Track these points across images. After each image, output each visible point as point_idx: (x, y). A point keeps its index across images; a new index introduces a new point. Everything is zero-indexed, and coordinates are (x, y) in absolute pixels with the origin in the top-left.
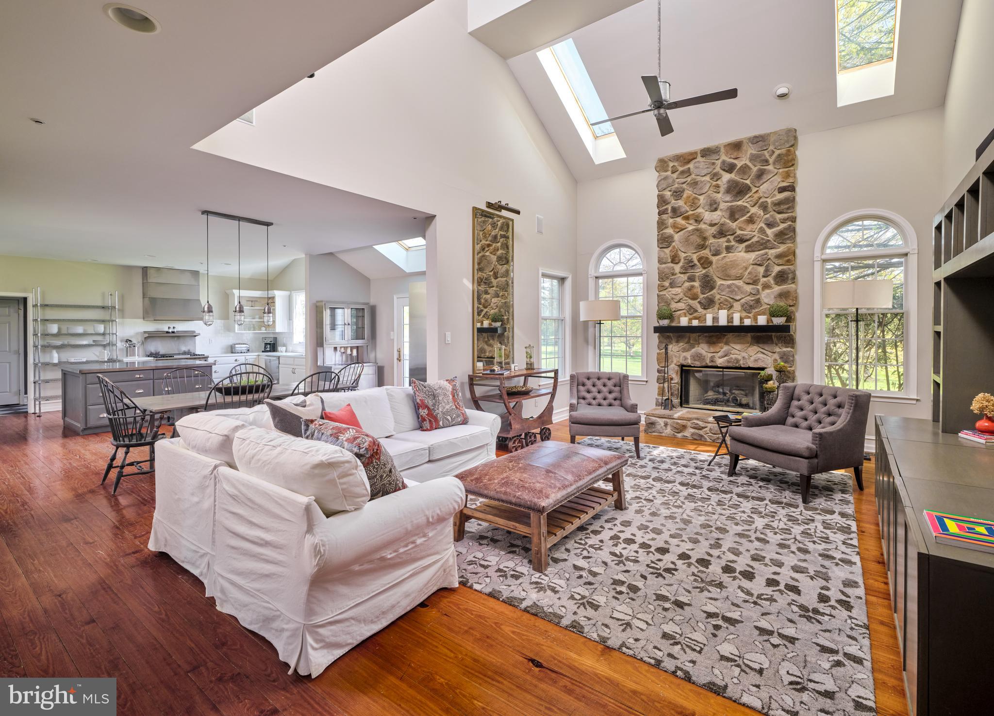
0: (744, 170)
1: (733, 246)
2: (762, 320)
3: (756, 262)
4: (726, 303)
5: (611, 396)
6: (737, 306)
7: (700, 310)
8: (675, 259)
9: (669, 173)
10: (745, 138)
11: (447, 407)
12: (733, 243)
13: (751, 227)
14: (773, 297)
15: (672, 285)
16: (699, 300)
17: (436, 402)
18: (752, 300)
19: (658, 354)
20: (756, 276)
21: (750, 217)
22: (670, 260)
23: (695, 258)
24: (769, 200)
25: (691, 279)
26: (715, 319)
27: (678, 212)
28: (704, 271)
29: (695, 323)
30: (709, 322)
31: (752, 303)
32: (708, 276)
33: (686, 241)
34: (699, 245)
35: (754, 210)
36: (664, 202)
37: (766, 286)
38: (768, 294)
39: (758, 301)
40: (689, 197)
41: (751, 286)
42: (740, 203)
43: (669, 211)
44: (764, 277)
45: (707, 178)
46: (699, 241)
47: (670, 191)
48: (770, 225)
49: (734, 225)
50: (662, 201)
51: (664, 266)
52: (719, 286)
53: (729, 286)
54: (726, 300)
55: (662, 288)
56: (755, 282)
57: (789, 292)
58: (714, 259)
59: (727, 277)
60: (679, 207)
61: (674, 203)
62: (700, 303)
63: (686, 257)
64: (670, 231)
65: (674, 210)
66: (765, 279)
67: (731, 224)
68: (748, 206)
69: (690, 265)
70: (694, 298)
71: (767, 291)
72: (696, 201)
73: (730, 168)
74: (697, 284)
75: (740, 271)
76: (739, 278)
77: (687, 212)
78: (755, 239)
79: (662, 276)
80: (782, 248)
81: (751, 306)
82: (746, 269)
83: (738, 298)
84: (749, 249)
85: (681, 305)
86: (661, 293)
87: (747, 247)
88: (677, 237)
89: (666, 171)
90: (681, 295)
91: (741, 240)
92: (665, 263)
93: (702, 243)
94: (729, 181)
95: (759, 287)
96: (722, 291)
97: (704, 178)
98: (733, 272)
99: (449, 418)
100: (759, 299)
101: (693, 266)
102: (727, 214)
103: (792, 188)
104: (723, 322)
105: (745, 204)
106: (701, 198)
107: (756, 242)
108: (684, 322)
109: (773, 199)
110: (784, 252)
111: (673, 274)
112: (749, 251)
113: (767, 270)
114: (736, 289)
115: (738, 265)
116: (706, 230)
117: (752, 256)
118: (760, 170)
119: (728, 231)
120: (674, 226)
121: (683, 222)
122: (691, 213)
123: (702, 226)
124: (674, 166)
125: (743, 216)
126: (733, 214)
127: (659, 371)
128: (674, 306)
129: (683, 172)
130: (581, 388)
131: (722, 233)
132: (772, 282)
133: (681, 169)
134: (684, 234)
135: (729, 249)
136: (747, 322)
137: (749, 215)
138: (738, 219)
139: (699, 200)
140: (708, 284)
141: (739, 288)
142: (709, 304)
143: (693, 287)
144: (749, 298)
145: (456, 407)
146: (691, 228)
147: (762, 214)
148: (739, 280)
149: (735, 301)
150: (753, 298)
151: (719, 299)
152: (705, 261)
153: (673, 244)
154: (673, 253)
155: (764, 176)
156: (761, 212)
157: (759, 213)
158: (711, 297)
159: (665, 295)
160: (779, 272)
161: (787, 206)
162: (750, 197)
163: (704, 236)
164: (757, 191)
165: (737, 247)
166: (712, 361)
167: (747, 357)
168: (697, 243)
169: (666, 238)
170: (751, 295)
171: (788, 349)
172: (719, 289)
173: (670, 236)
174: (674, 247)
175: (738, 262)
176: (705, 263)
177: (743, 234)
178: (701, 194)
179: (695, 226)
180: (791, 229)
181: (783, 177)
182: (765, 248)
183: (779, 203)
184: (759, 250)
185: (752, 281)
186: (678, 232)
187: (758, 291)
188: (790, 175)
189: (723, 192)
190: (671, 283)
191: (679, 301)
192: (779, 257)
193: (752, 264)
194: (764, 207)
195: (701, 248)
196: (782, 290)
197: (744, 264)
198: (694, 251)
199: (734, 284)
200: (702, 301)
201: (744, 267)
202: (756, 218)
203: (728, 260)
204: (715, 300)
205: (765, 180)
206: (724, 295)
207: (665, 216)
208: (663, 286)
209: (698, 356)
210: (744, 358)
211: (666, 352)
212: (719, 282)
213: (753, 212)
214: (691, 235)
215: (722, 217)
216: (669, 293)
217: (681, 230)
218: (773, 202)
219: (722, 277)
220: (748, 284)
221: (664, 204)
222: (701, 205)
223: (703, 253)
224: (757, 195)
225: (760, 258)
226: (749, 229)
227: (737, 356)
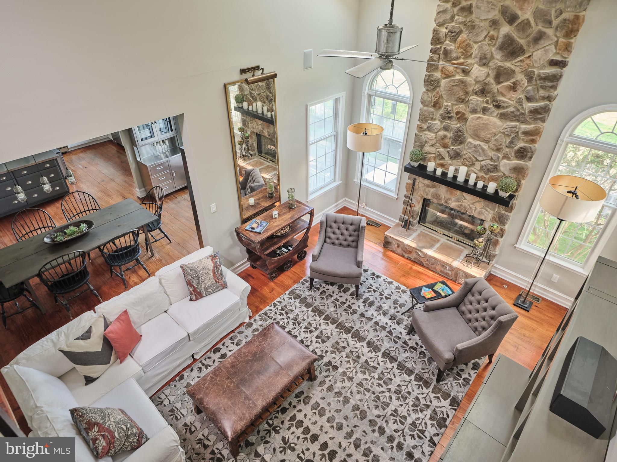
0: (524, 26)
1: (489, 109)
2: (491, 188)
3: (505, 130)
4: (469, 161)
6: (478, 166)
7: (447, 158)
8: (436, 105)
9: (449, 5)
11: (209, 283)
12: (491, 106)
13: (511, 94)
14: (508, 168)
15: (429, 129)
16: (448, 150)
17: (199, 281)
18: (492, 165)
19: (407, 184)
20: (500, 145)
21: (514, 83)
22: (432, 104)
23: (454, 109)
24: (536, 71)
25: (446, 129)
26: (456, 173)
27: (449, 56)
28: (458, 125)
29: (439, 171)
30: (450, 175)
31: (490, 167)
32: (460, 131)
33: (450, 91)
34: (460, 99)
35: (519, 77)
36: (438, 39)
37: (506, 157)
38: (505, 164)
39: (495, 168)
40: (464, 42)
41: (493, 153)
42: (509, 65)
43: (441, 52)
44: (507, 147)
46: (461, 94)
47: (446, 28)
48: (529, 99)
49: (496, 88)
50: (436, 40)
51: (425, 108)
52: (468, 143)
53: (475, 146)
54: (470, 158)
56: (498, 150)
57: (523, 168)
58: (471, 117)
59: (476, 136)
60: (451, 51)
61: (447, 44)
62: (448, 152)
63: (447, 106)
64: (438, 75)
65: (447, 52)
66: (508, 150)
67: (495, 85)
68: (516, 70)
69: (448, 116)
70: (445, 146)
71: (505, 161)
72: (469, 49)
73: (512, 20)
74: (450, 135)
75: (489, 136)
76: (487, 141)
77: (457, 58)
78: (512, 109)
79: (423, 118)
80: (531, 127)
81: (489, 169)
82: (495, 135)
83: (480, 159)
84: (503, 116)
85: (432, 150)
86: (419, 133)
87: (502, 114)
88: (443, 82)
89: (448, 2)
90: (435, 141)
91: (498, 107)
92: (427, 106)
93: (463, 97)
94: (506, 36)
95: (500, 155)
96: (470, 148)
97: (482, 24)
98: (483, 134)
99: (210, 290)
100: (497, 165)
101: (450, 118)
102: (492, 74)
103: (561, 64)
104: (461, 178)
105: (513, 67)
106: (476, 46)
107: (511, 112)
108: (431, 167)
109: (541, 71)
110: (531, 131)
111: (432, 119)
112: (502, 119)
113: (511, 142)
114: (481, 151)
115: (488, 129)
116: (470, 85)
117: (503, 125)
118: (540, 32)
119: (489, 92)
120: (443, 70)
121: (451, 69)
122: (461, 60)
123: (468, 79)
125: (507, 80)
126: (499, 75)
127: (405, 196)
128: (427, 148)
129: (463, 9)
131: (483, 92)
132: (513, 154)
133: (463, 3)
134: (450, 82)
135: (485, 111)
136: (480, 185)
137: (513, 80)
138: (502, 82)
139: (472, 48)
140: (459, 138)
141: (483, 150)
142: (456, 156)
143: (446, 136)
144: (488, 162)
145: (216, 282)
146: (457, 77)
147: (526, 84)
148: (487, 143)
149: (477, 160)
150: (492, 163)
151: (465, 155)
152: (461, 116)
153: (438, 89)
154: (436, 99)
155: (542, 42)
156: (525, 81)
157: (523, 82)
158: (457, 150)
159: (421, 136)
160: (521, 148)
161: (550, 84)
162: (521, 61)
163: (467, 90)
164: (529, 57)
165: (493, 111)
166: (446, 202)
167: (474, 209)
168: (458, 96)
169: (432, 81)
170: (491, 159)
171: (507, 213)
172: (467, 145)
173: (438, 81)
174: (438, 93)
175: (489, 126)
176: (462, 117)
177: (501, 101)
178: (476, 42)
179: (462, 76)
180: (546, 110)
181: (560, 49)
182: (517, 120)
183: (546, 78)
184: (512, 121)
185: (495, 148)
186: (444, 78)
187: (498, 158)
188: (568, 48)
189: (496, 46)
190: (428, 127)
191: (432, 146)
192: (526, 133)
193: (500, 132)
194: (530, 77)
195: (462, 102)
196: (518, 164)
197: (494, 130)
198: (455, 103)
199: (480, 145)
200: (450, 152)
201: (493, 133)
202: (518, 87)
203: (482, 122)
204: (461, 154)
205: (540, 47)
206: (469, 152)
207: (436, 57)
208: (421, 128)
209: (436, 195)
210: (471, 208)
211: (414, 184)
212: (470, 140)
213: (518, 79)
214: (456, 85)
215: (488, 75)
216: (425, 136)
217: (447, 76)
218: (539, 76)
219: (472, 136)
220: (492, 149)
221: (437, 42)
222: (473, 55)
223: (461, 107)
224: (528, 61)
225: (508, 130)
226: (509, 97)
227: (466, 205)
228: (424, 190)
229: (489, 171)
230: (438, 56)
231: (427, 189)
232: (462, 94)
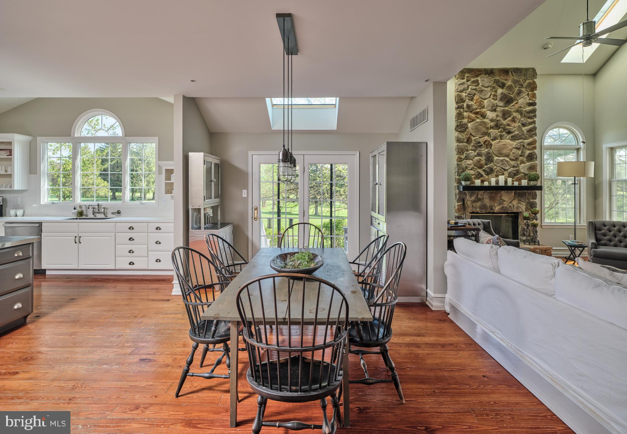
0: (510, 88)
1: (504, 135)
2: (524, 183)
3: (516, 146)
4: (500, 171)
6: (506, 173)
7: (485, 175)
8: (469, 141)
9: (465, 80)
10: (511, 69)
12: (504, 133)
13: (513, 124)
14: (526, 168)
15: (467, 158)
16: (484, 169)
18: (514, 170)
19: (458, 205)
20: (516, 156)
22: (466, 141)
23: (481, 140)
24: (523, 110)
25: (479, 155)
26: (497, 182)
27: (471, 108)
28: (486, 150)
29: (486, 184)
30: (493, 184)
31: (514, 172)
32: (489, 153)
33: (477, 129)
34: (485, 132)
35: (515, 114)
36: (462, 99)
37: (522, 162)
38: (523, 167)
39: (518, 172)
40: (478, 99)
41: (514, 162)
42: (507, 108)
43: (465, 107)
44: (520, 156)
45: (489, 89)
46: (484, 130)
47: (466, 93)
48: (524, 125)
49: (505, 122)
51: (461, 144)
52: (496, 160)
53: (502, 161)
55: (460, 160)
56: (517, 159)
57: (535, 166)
58: (493, 143)
59: (500, 154)
60: (472, 105)
61: (468, 102)
62: (484, 170)
63: (476, 139)
64: (465, 121)
65: (468, 106)
66: (521, 158)
67: (503, 121)
68: (512, 111)
69: (478, 145)
70: (481, 167)
71: (523, 165)
72: (482, 103)
73: (503, 86)
74: (483, 158)
75: (508, 152)
76: (508, 156)
77: (477, 109)
78: (517, 133)
79: (460, 151)
80: (530, 140)
82: (511, 150)
83: (507, 168)
84: (514, 138)
85: (472, 172)
86: (459, 163)
87: (512, 137)
88: (470, 125)
89: (463, 79)
90: (473, 165)
91: (509, 132)
92: (462, 142)
93: (486, 131)
94: (502, 93)
95: (519, 162)
96: (498, 163)
97: (486, 89)
98: (505, 151)
100: (518, 169)
101: (480, 146)
102: (500, 114)
103: (534, 104)
104: (502, 183)
105: (510, 110)
106: (486, 101)
107: (517, 134)
108: (478, 182)
109: (526, 109)
110: (532, 142)
111: (467, 150)
112: (513, 139)
113: (522, 152)
114: (506, 163)
115: (507, 147)
116: (488, 123)
117: (515, 143)
118: (519, 90)
119: (501, 125)
120: (468, 117)
121: (473, 116)
122: (478, 110)
123: (486, 120)
124: (468, 76)
125: (509, 117)
126: (505, 114)
128: (468, 172)
129: (473, 82)
131: (497, 126)
132: (525, 159)
133: (472, 79)
134: (475, 123)
135: (501, 137)
136: (516, 184)
137: (512, 117)
138: (507, 118)
139: (484, 102)
140: (489, 159)
141: (507, 161)
142: (490, 172)
143: (480, 159)
144: (512, 169)
146: (478, 120)
147: (520, 117)
148: (507, 157)
149: (505, 170)
150: (515, 169)
151: (496, 169)
152: (488, 143)
153: (467, 130)
154: (468, 136)
155: (521, 94)
156: (519, 116)
157: (518, 116)
158: (491, 167)
159: (462, 164)
160: (530, 153)
161: (533, 115)
162: (513, 106)
163: (487, 126)
164: (517, 103)
165: (506, 136)
166: (492, 209)
167: (512, 206)
168: (482, 131)
169: (463, 125)
170: (514, 167)
171: (534, 200)
172: (496, 162)
173: (466, 124)
174: (468, 132)
175: (507, 146)
176: (488, 145)
177: (510, 128)
178: (485, 99)
179: (481, 119)
180: (535, 128)
181: (531, 97)
182: (521, 139)
183: (530, 112)
184: (518, 140)
185: (515, 159)
186: (470, 122)
187: (518, 165)
188: (534, 96)
189: (498, 100)
190: (466, 157)
191: (471, 169)
192: (529, 144)
193: (514, 148)
194: (521, 114)
195: (486, 134)
196: (531, 164)
197: (510, 147)
198: (481, 136)
199: (504, 159)
200: (486, 170)
201: (510, 149)
202: (516, 119)
203: (502, 144)
204: (493, 169)
205: (521, 97)
206: (499, 166)
207: (462, 110)
208: (461, 158)
209: (483, 206)
210: (510, 206)
211: (464, 204)
212: (496, 158)
213: (514, 115)
214: (480, 125)
215: (497, 116)
216: (465, 163)
217: (473, 120)
218: (526, 111)
219: (497, 155)
220: (512, 160)
221: (461, 101)
222: (485, 106)
223: (486, 138)
224: (517, 105)
225: (519, 145)
226: (513, 126)
227: (506, 205)
228: (473, 206)
229: (515, 175)
230: (463, 109)
231: (474, 204)
232: (485, 129)
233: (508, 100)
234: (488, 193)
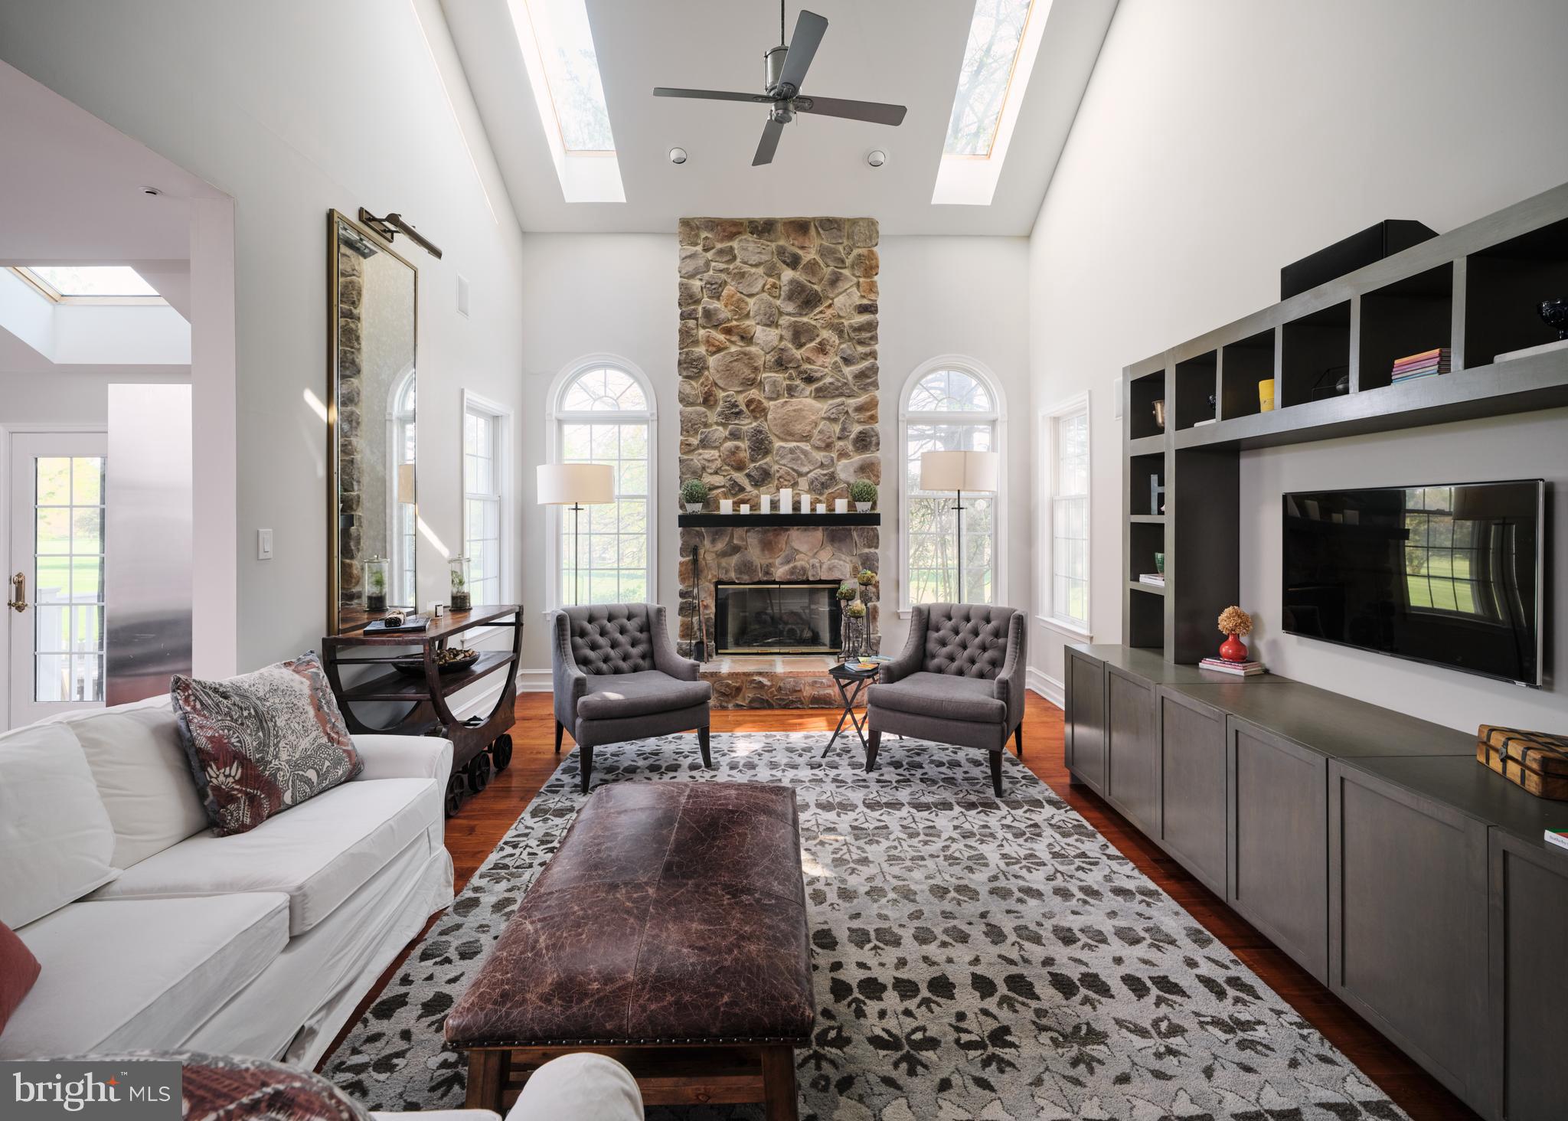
0: (812, 268)
1: (797, 386)
2: (841, 506)
3: (828, 414)
4: (788, 478)
5: (635, 651)
6: (803, 483)
7: (749, 488)
8: (708, 400)
9: (699, 248)
10: (814, 219)
11: (305, 743)
12: (798, 382)
13: (821, 359)
14: (852, 470)
15: (704, 444)
16: (747, 471)
17: (267, 734)
18: (825, 475)
19: (681, 564)
20: (829, 438)
21: (820, 343)
22: (701, 400)
23: (741, 399)
24: (846, 323)
25: (735, 436)
26: (774, 504)
27: (715, 318)
28: (754, 424)
29: (745, 509)
30: (765, 509)
31: (823, 479)
32: (760, 432)
33: (728, 371)
34: (748, 380)
35: (825, 334)
36: (691, 296)
37: (843, 454)
38: (846, 466)
39: (832, 477)
40: (732, 296)
41: (823, 454)
42: (805, 319)
43: (700, 314)
44: (839, 438)
45: (761, 270)
46: (747, 372)
47: (701, 280)
48: (847, 361)
49: (798, 354)
50: (688, 298)
51: (690, 409)
52: (778, 450)
53: (792, 451)
54: (788, 474)
55: (687, 448)
56: (828, 446)
57: (872, 464)
58: (770, 405)
59: (788, 435)
60: (716, 310)
61: (707, 302)
62: (748, 476)
63: (728, 396)
64: (701, 350)
65: (708, 314)
66: (841, 443)
67: (794, 351)
68: (818, 325)
69: (733, 412)
70: (740, 467)
71: (844, 461)
72: (743, 305)
73: (794, 262)
74: (744, 445)
75: (808, 428)
76: (806, 438)
77: (729, 320)
78: (828, 380)
79: (689, 427)
80: (862, 399)
81: (823, 484)
82: (816, 425)
83: (805, 470)
84: (821, 394)
85: (718, 480)
86: (685, 457)
87: (818, 390)
88: (712, 361)
89: (696, 244)
90: (718, 463)
91: (809, 380)
92: (692, 404)
93: (752, 376)
94: (792, 282)
95: (834, 455)
96: (782, 457)
97: (753, 270)
98: (798, 428)
99: (311, 774)
100: (833, 473)
101: (738, 414)
102: (788, 334)
103: (872, 309)
104: (786, 508)
105: (813, 323)
106: (751, 301)
107: (830, 383)
108: (726, 507)
109: (852, 321)
110: (866, 403)
111: (706, 425)
112: (819, 397)
113: (843, 429)
114: (803, 456)
115: (804, 418)
116: (758, 356)
117: (823, 407)
118: (834, 273)
119: (790, 362)
120: (708, 342)
121: (722, 337)
122: (734, 323)
123: (753, 349)
124: (706, 238)
125: (812, 340)
126: (800, 335)
127: (682, 595)
128: (708, 479)
129: (721, 252)
130: (578, 640)
131: (780, 364)
132: (851, 447)
133: (719, 246)
134: (724, 357)
135: (791, 391)
136: (821, 509)
137: (818, 340)
138: (805, 344)
139: (747, 303)
140: (760, 446)
141: (805, 453)
142: (763, 478)
143: (737, 448)
144: (819, 471)
145: (331, 739)
146: (733, 349)
147: (837, 342)
148: (807, 441)
149: (800, 475)
150: (825, 472)
151: (778, 471)
152: (757, 407)
153: (706, 373)
154: (706, 389)
155: (840, 284)
156: (835, 339)
157: (833, 339)
158: (765, 466)
159: (692, 460)
160: (860, 433)
161: (869, 335)
162: (821, 312)
163: (755, 364)
164: (830, 306)
165: (803, 389)
166: (767, 573)
167: (818, 565)
168: (743, 376)
169: (695, 361)
170: (822, 466)
171: (872, 550)
172: (777, 454)
173: (701, 359)
174: (707, 379)
175: (804, 413)
176: (757, 410)
177: (811, 369)
178: (750, 296)
179: (741, 347)
180: (874, 370)
181: (864, 291)
182: (841, 395)
183: (860, 329)
184: (833, 397)
185: (823, 445)
186: (713, 353)
187: (832, 461)
188: (872, 288)
189: (782, 297)
190: (702, 441)
191: (716, 473)
192: (859, 409)
193: (824, 418)
194: (840, 331)
195: (751, 385)
196: (864, 460)
197: (813, 417)
198: (739, 389)
199: (798, 447)
200: (752, 474)
201: (813, 421)
202: (828, 347)
203: (791, 408)
204: (772, 472)
205: (840, 290)
206: (784, 465)
207: (691, 323)
208: (689, 445)
209: (745, 565)
210: (813, 566)
211: (695, 561)
212: (777, 444)
213: (824, 337)
214: (735, 361)
215: (781, 338)
216: (700, 457)
217: (719, 350)
218: (851, 326)
219: (782, 435)
220: (818, 448)
221: (690, 301)
222: (751, 314)
223: (754, 393)
224: (829, 312)
225: (834, 410)
226: (819, 363)
227: (803, 563)
228: (719, 566)
229: (824, 486)
230: (694, 322)
231: (724, 562)
232: (749, 372)
233: (808, 300)
234: (758, 531)
